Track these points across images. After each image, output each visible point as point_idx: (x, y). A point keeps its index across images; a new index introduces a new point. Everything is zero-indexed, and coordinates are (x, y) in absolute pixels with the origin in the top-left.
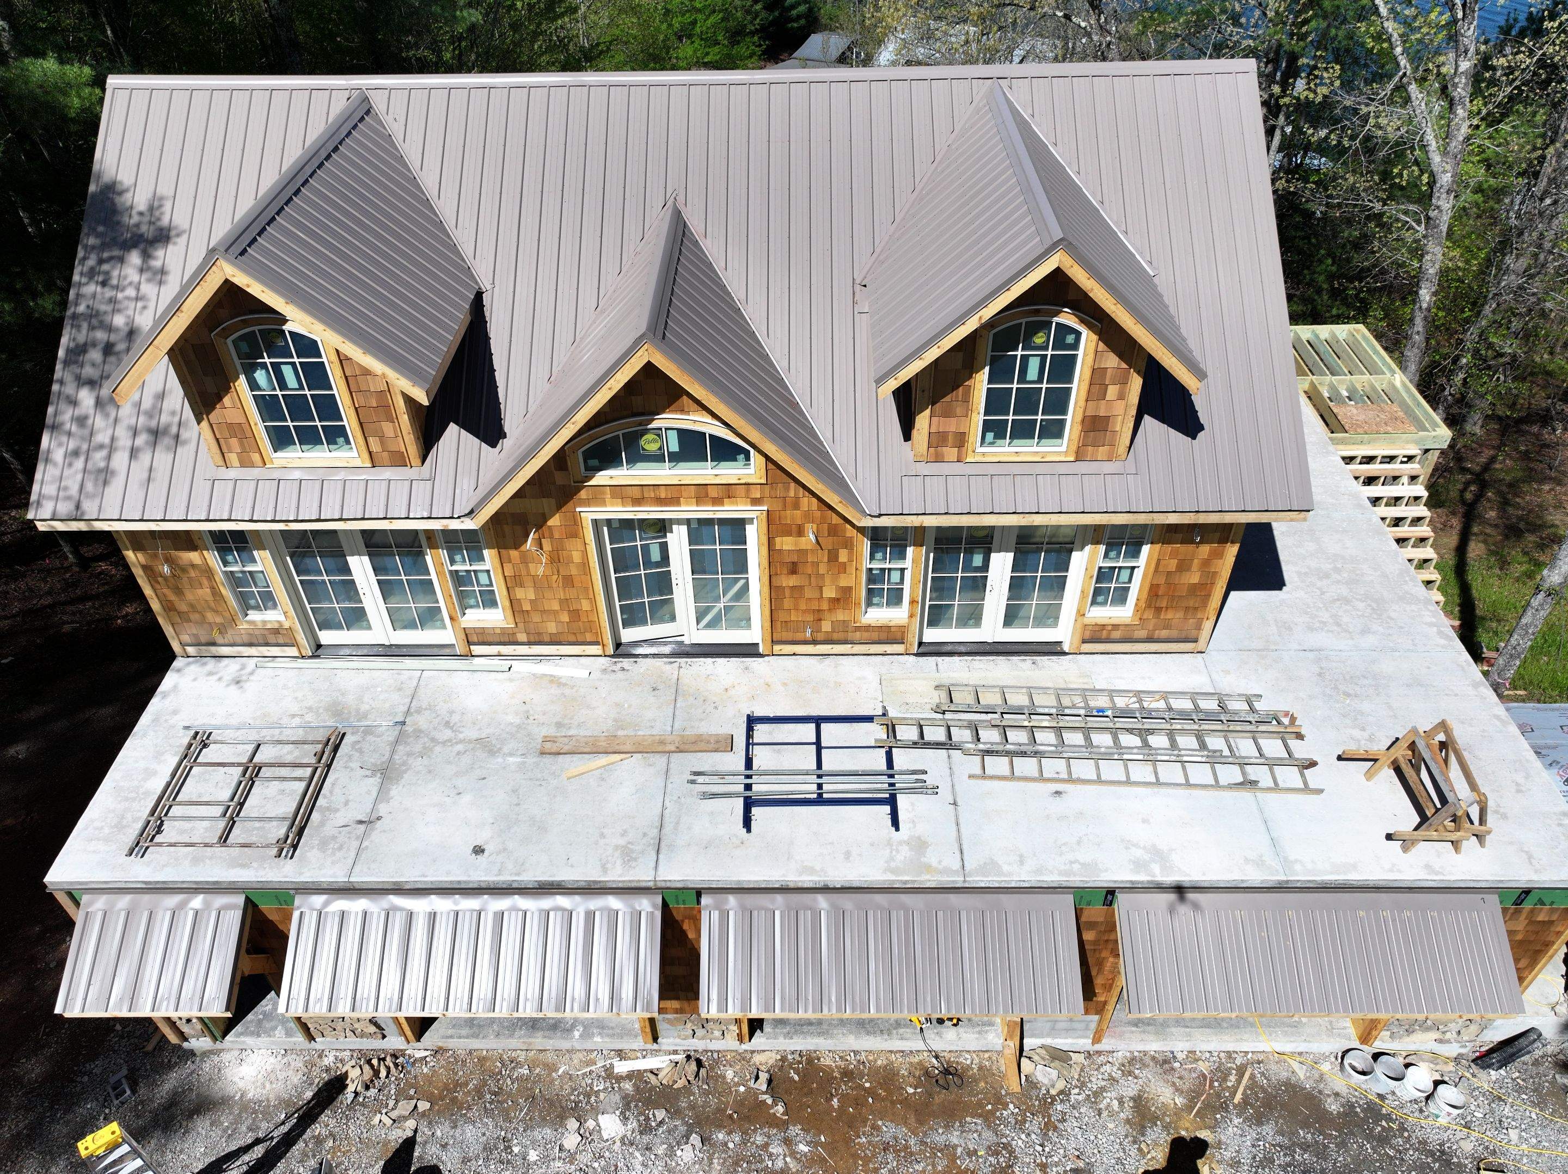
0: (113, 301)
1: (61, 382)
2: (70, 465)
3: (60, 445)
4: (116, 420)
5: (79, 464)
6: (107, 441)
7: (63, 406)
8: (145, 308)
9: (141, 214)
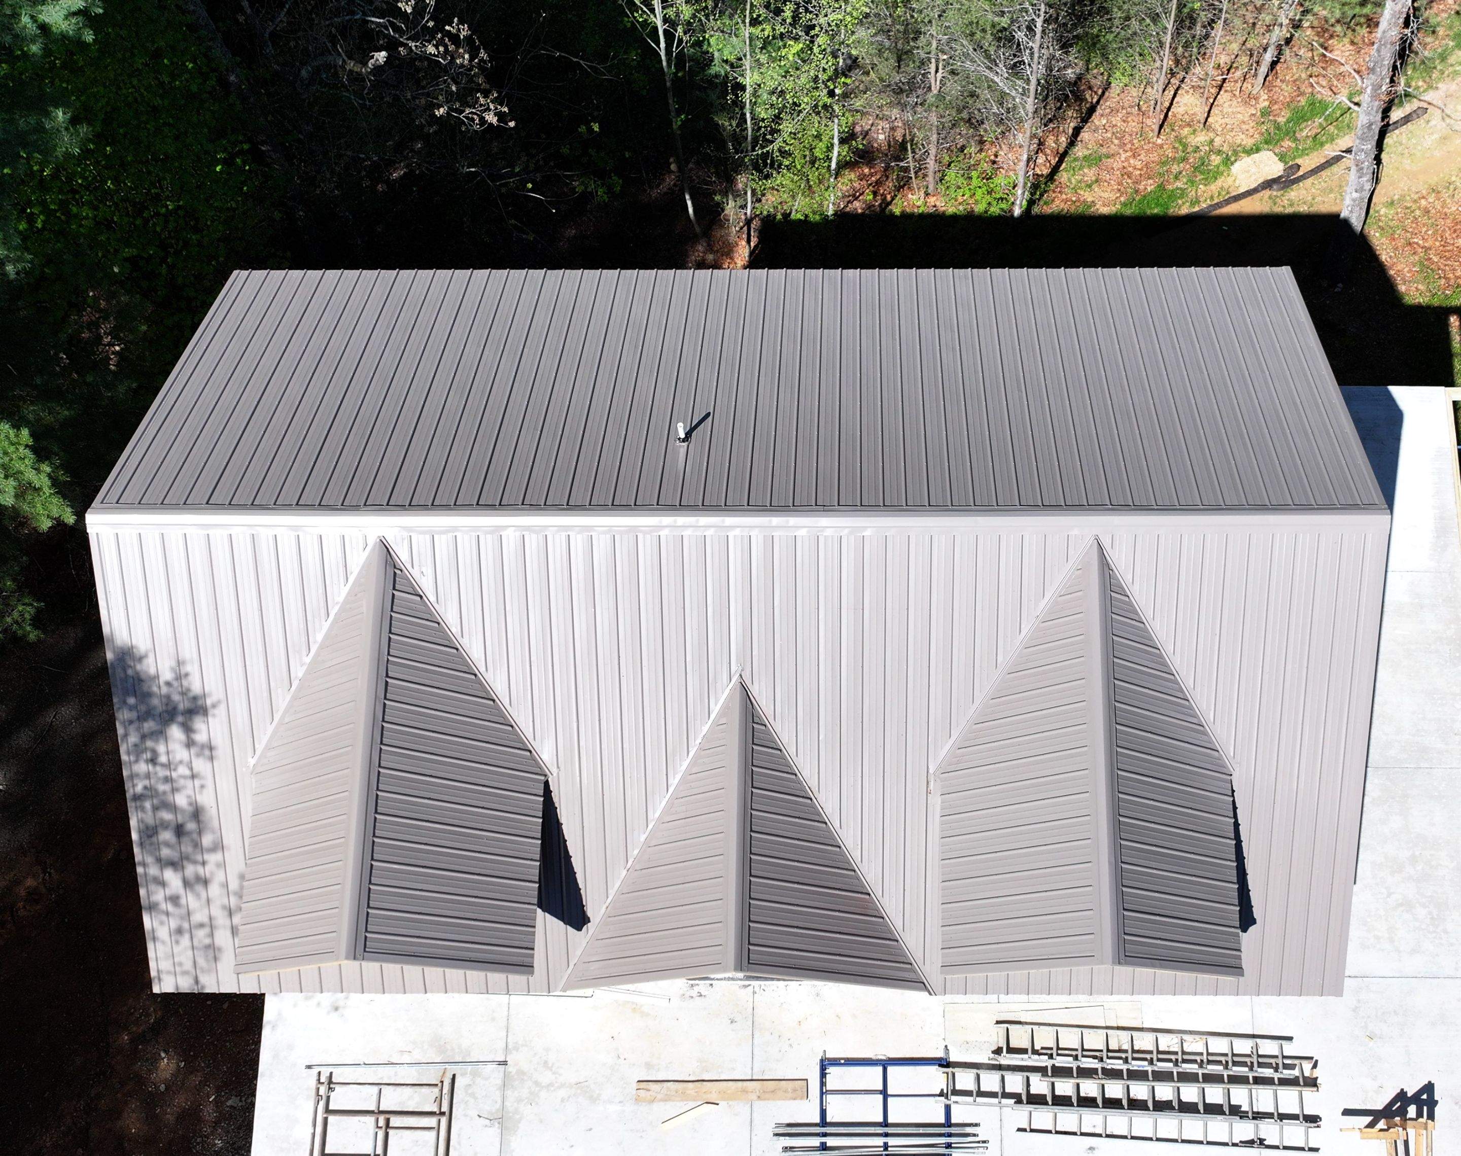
0: (167, 780)
1: (144, 865)
2: (177, 942)
3: (162, 923)
4: (208, 901)
5: (185, 941)
6: (206, 920)
7: (152, 887)
8: (202, 787)
9: (168, 684)
